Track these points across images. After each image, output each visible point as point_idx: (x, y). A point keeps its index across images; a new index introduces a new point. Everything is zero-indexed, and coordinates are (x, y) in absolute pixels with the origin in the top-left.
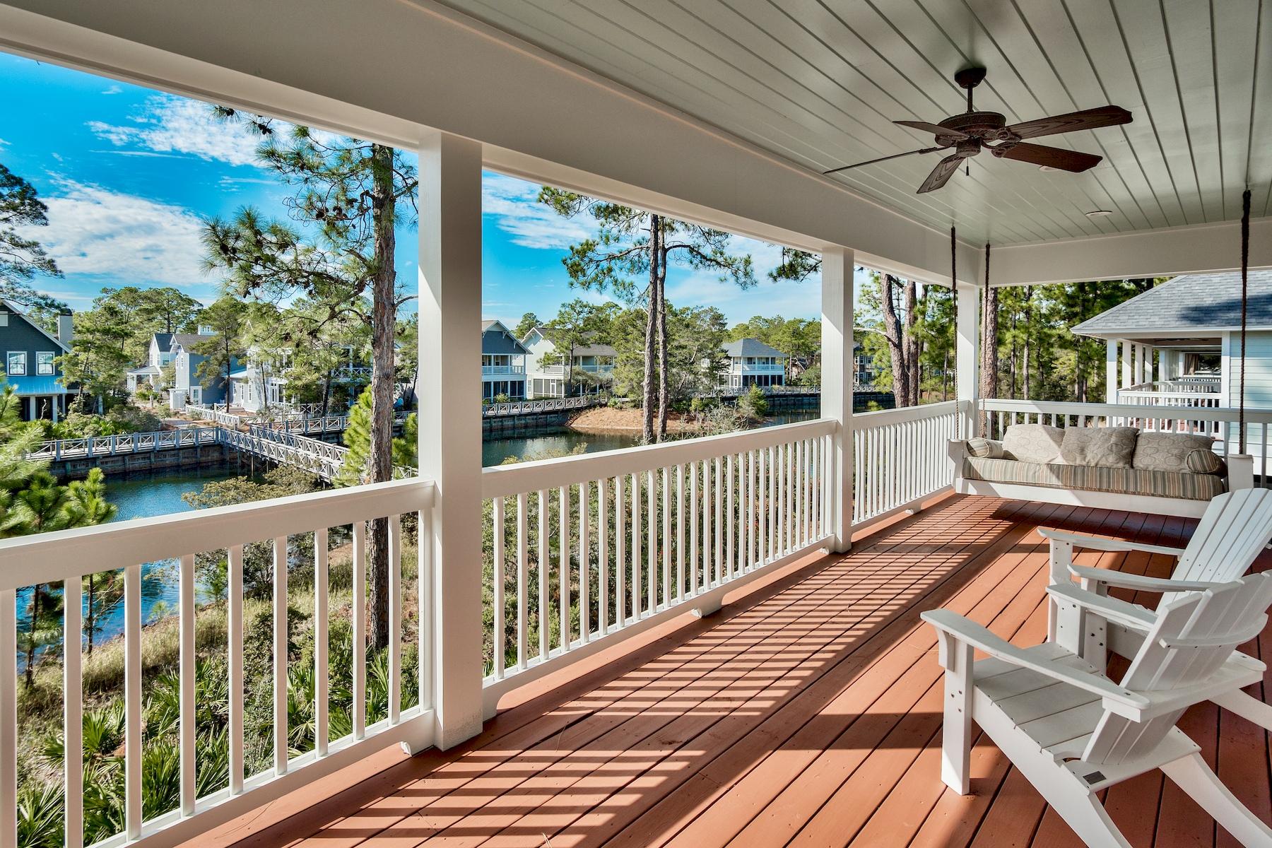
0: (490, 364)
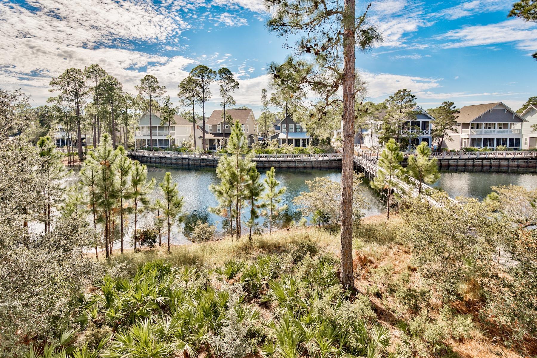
0: (494, 128)
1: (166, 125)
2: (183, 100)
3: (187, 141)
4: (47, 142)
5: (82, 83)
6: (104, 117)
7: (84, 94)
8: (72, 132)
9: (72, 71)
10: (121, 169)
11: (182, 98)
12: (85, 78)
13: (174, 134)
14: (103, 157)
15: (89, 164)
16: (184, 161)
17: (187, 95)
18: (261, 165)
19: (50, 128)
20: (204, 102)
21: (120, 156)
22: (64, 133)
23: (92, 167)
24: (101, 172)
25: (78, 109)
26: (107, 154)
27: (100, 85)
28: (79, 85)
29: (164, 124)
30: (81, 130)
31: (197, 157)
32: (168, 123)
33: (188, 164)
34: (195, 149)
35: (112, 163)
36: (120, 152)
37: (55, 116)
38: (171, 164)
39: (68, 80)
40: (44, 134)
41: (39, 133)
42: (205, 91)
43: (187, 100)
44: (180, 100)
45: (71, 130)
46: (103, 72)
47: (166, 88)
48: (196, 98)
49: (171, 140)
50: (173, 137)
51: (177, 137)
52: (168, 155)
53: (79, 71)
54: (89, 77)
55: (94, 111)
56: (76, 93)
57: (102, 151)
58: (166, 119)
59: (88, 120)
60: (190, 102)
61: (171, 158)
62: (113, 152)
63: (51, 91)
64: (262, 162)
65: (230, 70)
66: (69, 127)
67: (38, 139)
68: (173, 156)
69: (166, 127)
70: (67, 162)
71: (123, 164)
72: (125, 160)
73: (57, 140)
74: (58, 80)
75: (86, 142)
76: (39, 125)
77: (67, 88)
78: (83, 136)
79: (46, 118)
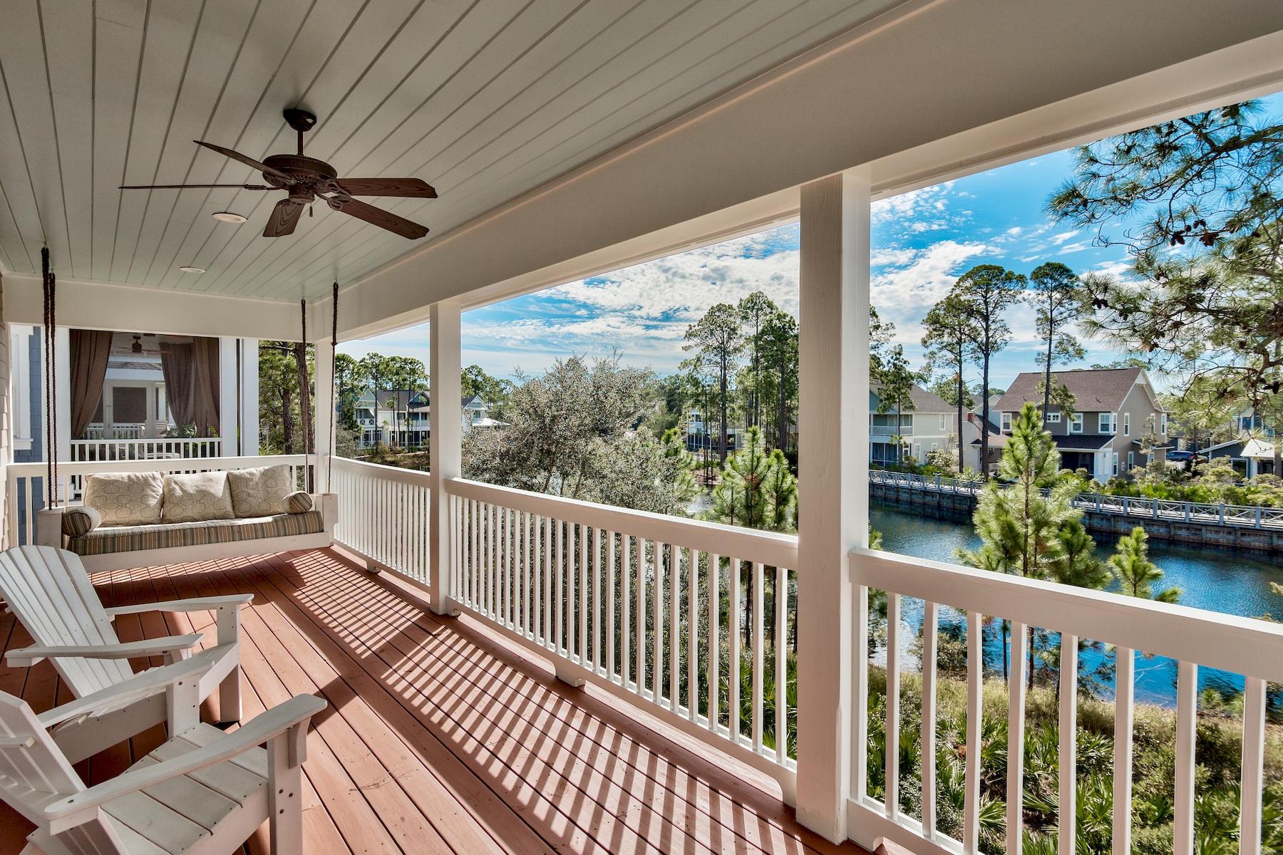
1: (891, 412)
2: (933, 353)
3: (941, 450)
4: (673, 438)
5: (734, 330)
6: (768, 396)
7: (736, 350)
8: (713, 424)
9: (719, 310)
10: (777, 492)
11: (931, 349)
12: (738, 321)
13: (910, 433)
14: (750, 468)
15: (728, 479)
16: (928, 499)
17: (946, 339)
18: (1162, 530)
19: (680, 415)
20: (987, 356)
21: (775, 468)
22: (701, 425)
23: (733, 483)
24: (744, 492)
25: (725, 380)
26: (755, 464)
27: (763, 332)
28: (729, 334)
29: (885, 409)
30: (728, 420)
31: (963, 490)
32: (895, 406)
33: (939, 506)
34: (961, 471)
35: (763, 479)
36: (775, 460)
37: (689, 392)
38: (897, 501)
39: (712, 327)
40: (671, 425)
41: (664, 424)
42: (993, 326)
43: (945, 352)
44: (927, 351)
45: (711, 419)
46: (770, 306)
47: (893, 328)
48: (968, 347)
49: (901, 446)
50: (907, 439)
51: (916, 440)
52: (890, 482)
53: (730, 307)
54: (745, 318)
55: (750, 382)
56: (723, 351)
57: (748, 458)
58: (890, 397)
59: (739, 401)
60: (950, 356)
61: (897, 489)
62: (764, 461)
63: (685, 348)
64: (1167, 524)
65: (1068, 266)
66: (709, 414)
67: (662, 433)
68: (902, 483)
69: (890, 416)
70: (702, 478)
71: (779, 483)
72: (784, 477)
73: (689, 436)
74: (697, 328)
75: (734, 444)
76: (666, 410)
77: (710, 342)
78: (729, 431)
79: (676, 397)
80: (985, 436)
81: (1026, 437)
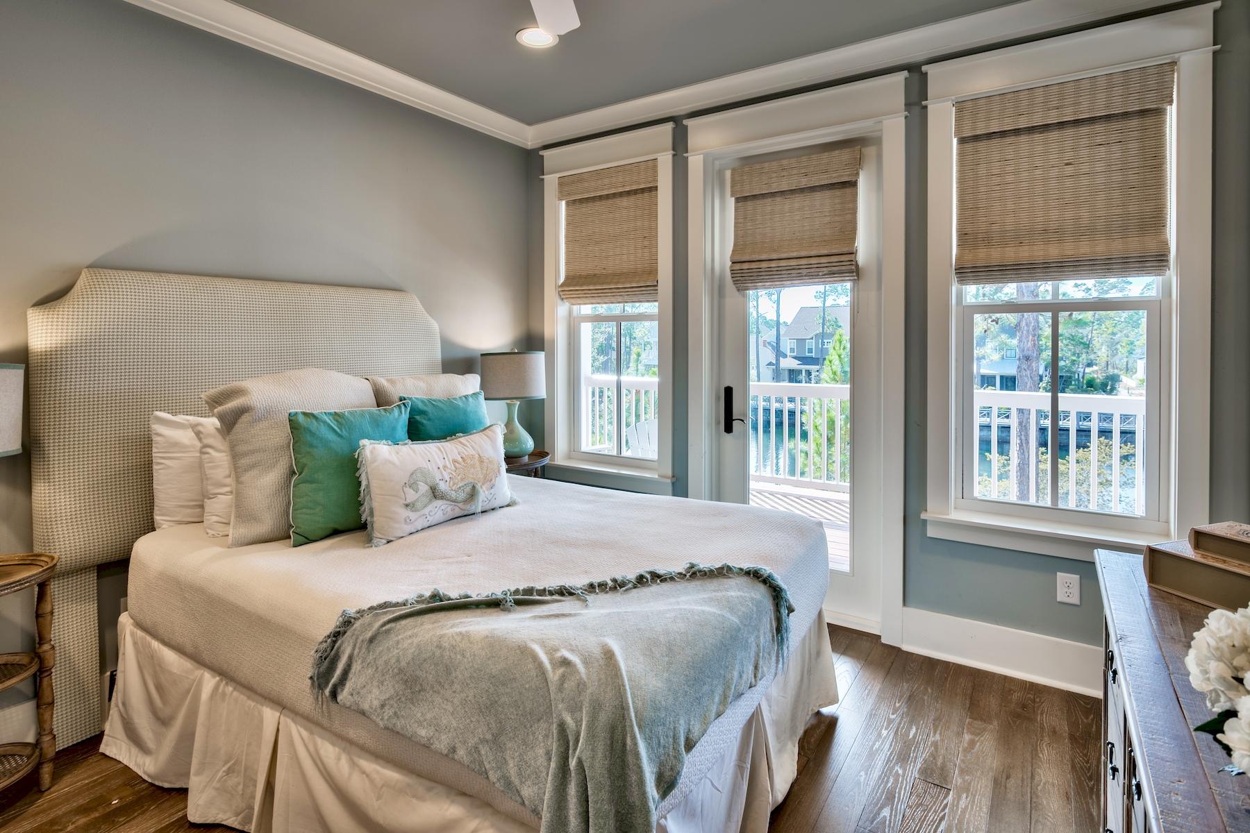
80: (778, 360)
81: (839, 356)
